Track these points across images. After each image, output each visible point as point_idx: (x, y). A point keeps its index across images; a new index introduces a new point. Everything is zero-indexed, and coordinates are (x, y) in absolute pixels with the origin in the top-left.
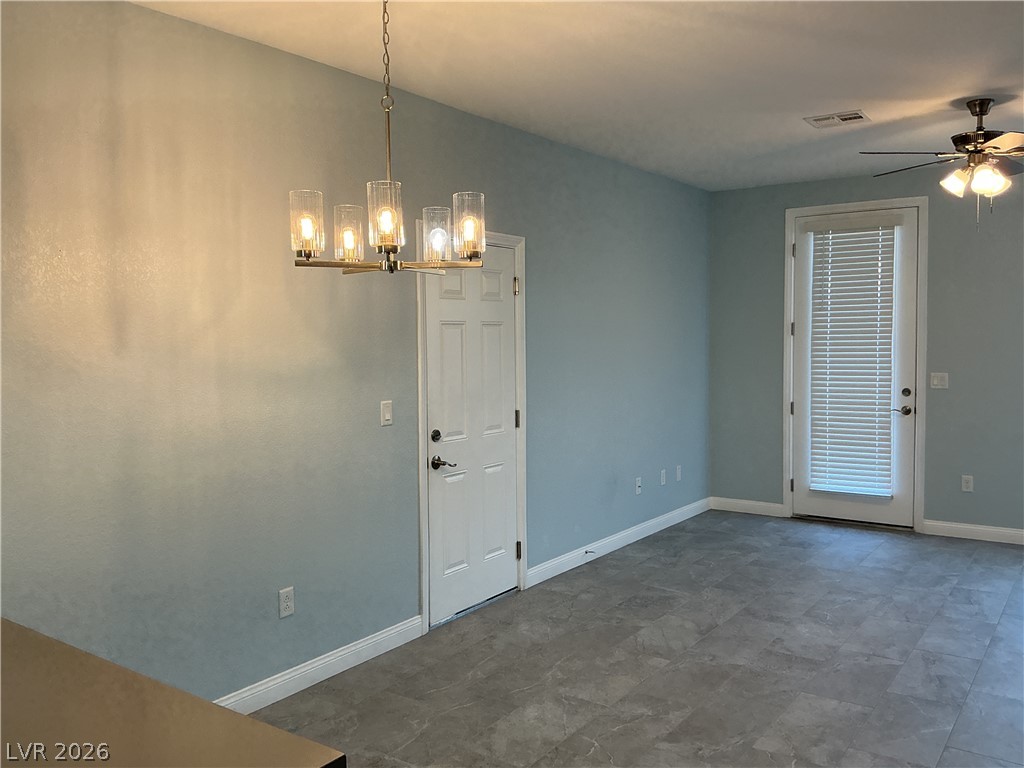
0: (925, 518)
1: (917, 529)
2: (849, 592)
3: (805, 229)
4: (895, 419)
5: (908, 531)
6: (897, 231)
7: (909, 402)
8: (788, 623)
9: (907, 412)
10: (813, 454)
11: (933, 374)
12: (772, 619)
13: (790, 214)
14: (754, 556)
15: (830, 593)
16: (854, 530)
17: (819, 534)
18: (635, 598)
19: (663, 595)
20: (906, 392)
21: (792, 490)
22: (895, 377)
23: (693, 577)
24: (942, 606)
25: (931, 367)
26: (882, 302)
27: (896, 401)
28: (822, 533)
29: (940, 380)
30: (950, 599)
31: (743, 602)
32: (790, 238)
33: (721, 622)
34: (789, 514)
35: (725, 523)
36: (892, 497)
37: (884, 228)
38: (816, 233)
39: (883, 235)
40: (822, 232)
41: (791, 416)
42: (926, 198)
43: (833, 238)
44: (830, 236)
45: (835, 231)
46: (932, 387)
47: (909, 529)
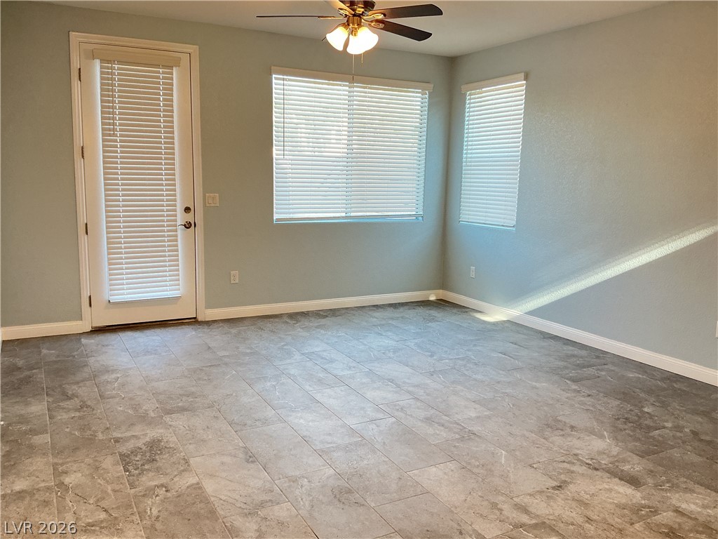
0: (206, 308)
1: (200, 319)
3: (93, 55)
4: (180, 230)
5: (193, 321)
6: (175, 70)
7: (189, 218)
9: (188, 226)
10: (110, 269)
11: (207, 195)
13: (74, 38)
20: (187, 210)
21: (90, 305)
22: (178, 198)
25: (206, 189)
26: (165, 121)
27: (181, 218)
29: (214, 200)
32: (75, 64)
34: (88, 328)
36: (181, 297)
37: (164, 67)
38: (102, 61)
39: (163, 73)
40: (108, 62)
41: (86, 236)
42: (196, 47)
43: (119, 69)
44: (116, 66)
45: (120, 62)
46: (208, 205)
47: (193, 320)
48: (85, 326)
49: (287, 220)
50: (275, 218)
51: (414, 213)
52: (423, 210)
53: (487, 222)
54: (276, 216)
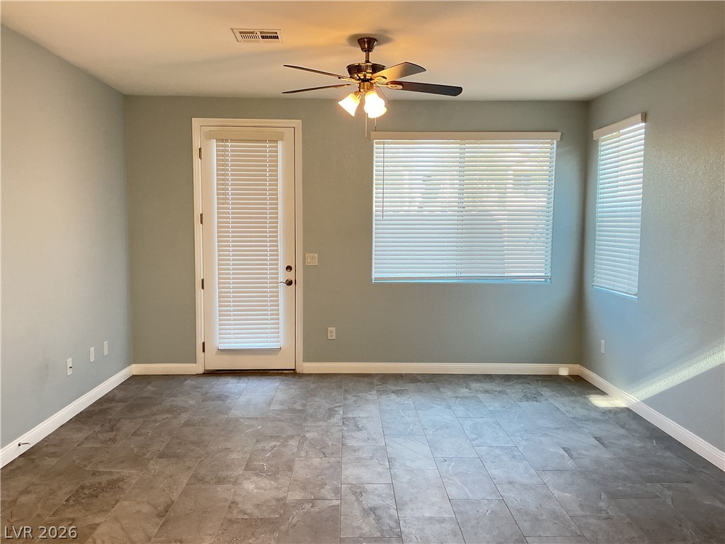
0: (304, 361)
1: (298, 371)
2: (272, 437)
3: (209, 136)
4: (282, 287)
5: (292, 373)
6: (280, 144)
7: (290, 275)
8: (235, 483)
9: (289, 283)
10: (220, 320)
11: (307, 255)
12: (220, 481)
13: (196, 122)
14: (184, 417)
15: (258, 441)
16: (254, 378)
17: (229, 386)
18: (83, 487)
19: (111, 478)
20: (289, 268)
21: (204, 351)
22: (281, 257)
23: (135, 450)
24: (343, 437)
25: (306, 249)
27: (283, 276)
28: (232, 385)
29: (313, 259)
30: (345, 428)
31: (189, 468)
32: (196, 144)
33: (175, 497)
34: (201, 371)
35: (149, 387)
36: (280, 348)
37: (271, 141)
38: (218, 140)
39: (270, 147)
40: (222, 141)
41: (202, 290)
42: (300, 121)
43: (231, 146)
44: (229, 144)
45: (233, 140)
46: (307, 264)
47: (292, 371)
48: (198, 368)
49: (386, 279)
50: (373, 277)
51: (543, 274)
52: (551, 271)
53: (615, 288)
54: (374, 275)
